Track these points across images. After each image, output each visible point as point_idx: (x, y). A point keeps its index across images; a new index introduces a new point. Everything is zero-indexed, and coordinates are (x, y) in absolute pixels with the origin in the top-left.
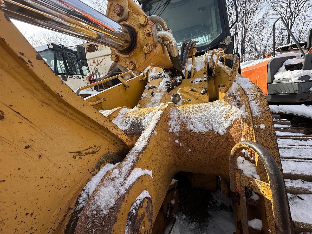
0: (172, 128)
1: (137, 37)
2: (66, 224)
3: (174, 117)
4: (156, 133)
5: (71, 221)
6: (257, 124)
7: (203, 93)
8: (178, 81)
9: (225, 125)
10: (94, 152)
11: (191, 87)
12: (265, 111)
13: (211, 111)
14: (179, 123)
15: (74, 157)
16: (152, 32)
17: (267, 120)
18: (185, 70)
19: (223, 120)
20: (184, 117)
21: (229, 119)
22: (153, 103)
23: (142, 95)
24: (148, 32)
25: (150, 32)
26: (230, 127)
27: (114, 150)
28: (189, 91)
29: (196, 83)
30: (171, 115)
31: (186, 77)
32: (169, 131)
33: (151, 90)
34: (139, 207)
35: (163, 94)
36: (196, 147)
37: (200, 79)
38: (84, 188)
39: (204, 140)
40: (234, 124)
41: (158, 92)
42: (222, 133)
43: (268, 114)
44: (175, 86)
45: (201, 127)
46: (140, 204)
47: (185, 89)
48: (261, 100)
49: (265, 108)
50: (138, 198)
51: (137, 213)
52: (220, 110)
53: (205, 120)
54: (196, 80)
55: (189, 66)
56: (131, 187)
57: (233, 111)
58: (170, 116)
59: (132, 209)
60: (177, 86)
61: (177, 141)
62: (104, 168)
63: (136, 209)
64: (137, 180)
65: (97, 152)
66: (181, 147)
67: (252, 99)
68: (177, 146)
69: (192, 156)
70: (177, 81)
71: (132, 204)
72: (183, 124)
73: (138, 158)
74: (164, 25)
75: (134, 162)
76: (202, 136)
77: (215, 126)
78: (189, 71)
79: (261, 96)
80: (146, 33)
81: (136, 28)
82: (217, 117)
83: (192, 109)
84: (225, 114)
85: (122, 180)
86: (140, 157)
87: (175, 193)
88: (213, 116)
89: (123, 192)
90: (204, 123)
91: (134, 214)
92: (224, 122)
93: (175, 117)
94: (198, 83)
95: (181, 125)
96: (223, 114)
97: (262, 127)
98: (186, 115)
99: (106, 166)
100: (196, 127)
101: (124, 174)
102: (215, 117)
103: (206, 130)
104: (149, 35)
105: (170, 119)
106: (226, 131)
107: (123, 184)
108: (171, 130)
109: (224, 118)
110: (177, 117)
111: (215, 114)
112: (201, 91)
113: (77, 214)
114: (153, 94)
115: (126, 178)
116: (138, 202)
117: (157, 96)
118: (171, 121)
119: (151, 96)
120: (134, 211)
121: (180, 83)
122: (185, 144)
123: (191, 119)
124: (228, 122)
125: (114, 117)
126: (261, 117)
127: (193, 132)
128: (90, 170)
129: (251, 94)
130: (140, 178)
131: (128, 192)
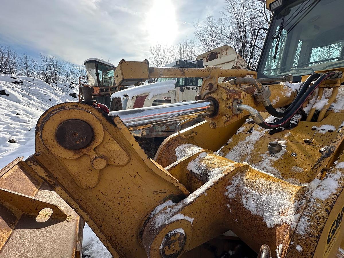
0: (229, 193)
1: (219, 108)
2: (145, 220)
3: (234, 183)
4: (206, 194)
5: (146, 220)
6: (295, 242)
7: (323, 151)
8: (293, 122)
9: (275, 220)
10: (163, 193)
11: (308, 136)
12: (312, 236)
13: (272, 197)
14: (236, 192)
15: (154, 193)
16: (232, 106)
17: (309, 246)
18: (310, 108)
19: (276, 214)
20: (243, 188)
21: (282, 217)
22: (246, 143)
23: (239, 129)
24: (229, 105)
25: (230, 106)
26: (278, 225)
27: (176, 193)
28: (302, 141)
29: (320, 132)
30: (233, 180)
31: (310, 117)
32: (225, 194)
33: (251, 125)
34: (173, 235)
35: (263, 135)
36: (243, 221)
37: (332, 128)
38: (155, 209)
39: (251, 221)
40: (282, 225)
41: (258, 130)
42: (269, 226)
43: (313, 241)
44: (283, 128)
45: (252, 207)
46: (174, 234)
47: (296, 136)
48: (318, 221)
49: (315, 232)
50: (174, 230)
51: (171, 237)
52: (280, 202)
53: (260, 203)
54: (323, 127)
55: (320, 103)
56: (171, 223)
57: (289, 213)
58: (231, 181)
59: (169, 233)
60: (288, 129)
61: (228, 206)
62: (167, 202)
63: (170, 235)
64: (177, 221)
65: (165, 192)
66: (230, 213)
67: (307, 214)
68: (227, 210)
69: (238, 226)
70: (291, 121)
71: (170, 232)
72: (239, 195)
73: (183, 208)
74: (258, 86)
75: (180, 210)
76: (251, 215)
77: (266, 214)
78: (317, 111)
79: (323, 218)
80: (227, 106)
81: (220, 101)
82: (273, 207)
83: (255, 184)
84: (282, 209)
85: (169, 216)
86: (185, 208)
87: (238, 246)
88: (270, 203)
89: (166, 223)
90: (257, 206)
91: (168, 236)
92: (276, 216)
93: (236, 184)
94: (324, 132)
95: (237, 194)
96: (280, 208)
97: (299, 248)
98: (246, 187)
99: (169, 201)
100: (248, 204)
101: (171, 214)
102: (271, 206)
103: (255, 212)
104: (229, 107)
105: (230, 184)
106: (273, 226)
107: (168, 219)
108: (226, 194)
109: (279, 213)
110: (237, 185)
111: (273, 203)
112: (321, 147)
113: (149, 219)
114: (251, 131)
115: (171, 217)
116: (173, 232)
117: (255, 135)
118: (229, 186)
119: (248, 133)
120: (169, 235)
121: (294, 126)
122: (234, 212)
123: (248, 193)
124: (279, 219)
125: (193, 159)
126: (304, 238)
127: (244, 206)
128: (160, 201)
129: (312, 208)
130: (179, 220)
131: (168, 224)
